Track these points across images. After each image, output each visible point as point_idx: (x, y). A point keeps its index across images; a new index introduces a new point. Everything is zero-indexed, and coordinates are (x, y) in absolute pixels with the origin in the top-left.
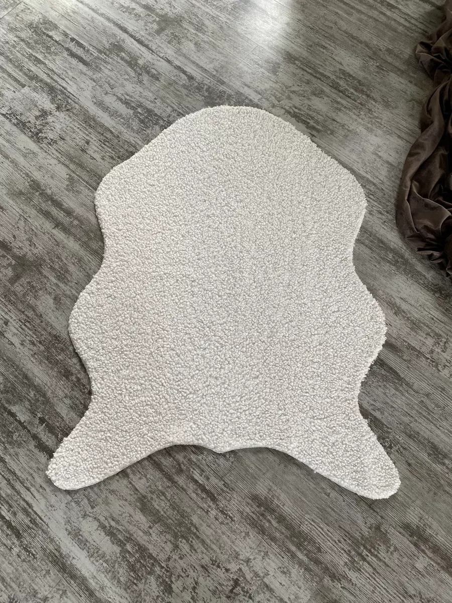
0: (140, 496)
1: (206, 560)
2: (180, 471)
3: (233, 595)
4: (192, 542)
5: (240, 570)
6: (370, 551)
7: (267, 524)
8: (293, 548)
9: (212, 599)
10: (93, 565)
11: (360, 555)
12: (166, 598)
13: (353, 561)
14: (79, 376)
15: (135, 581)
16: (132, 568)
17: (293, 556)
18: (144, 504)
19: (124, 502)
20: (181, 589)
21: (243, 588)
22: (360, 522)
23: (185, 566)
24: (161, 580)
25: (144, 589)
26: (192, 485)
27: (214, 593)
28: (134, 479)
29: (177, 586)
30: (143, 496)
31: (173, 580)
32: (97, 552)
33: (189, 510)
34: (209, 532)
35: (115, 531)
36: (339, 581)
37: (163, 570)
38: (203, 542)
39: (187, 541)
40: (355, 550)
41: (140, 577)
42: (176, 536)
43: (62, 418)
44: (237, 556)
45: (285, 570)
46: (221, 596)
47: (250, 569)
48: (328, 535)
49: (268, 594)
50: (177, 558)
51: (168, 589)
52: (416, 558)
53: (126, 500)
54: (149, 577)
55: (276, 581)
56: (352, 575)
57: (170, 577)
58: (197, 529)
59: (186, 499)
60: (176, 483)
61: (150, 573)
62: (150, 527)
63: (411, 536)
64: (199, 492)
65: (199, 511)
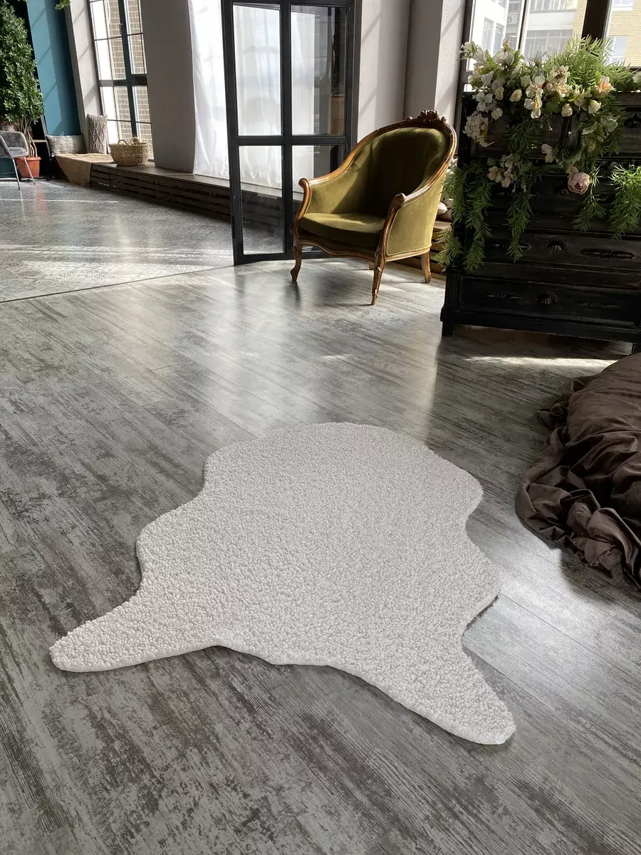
0: (156, 693)
1: (219, 778)
2: (217, 675)
3: (245, 829)
4: (206, 753)
5: (265, 798)
6: (466, 808)
7: (318, 750)
8: (350, 785)
9: (213, 830)
10: (59, 757)
11: (450, 809)
12: (144, 816)
13: (438, 817)
14: (130, 576)
15: (108, 787)
16: (111, 770)
17: (348, 794)
18: (156, 702)
19: (131, 696)
20: (171, 807)
21: (263, 823)
22: (454, 770)
23: (186, 780)
24: (146, 792)
25: (117, 799)
26: (226, 692)
27: (218, 822)
28: (154, 675)
29: (165, 803)
30: (159, 693)
31: (164, 794)
32: (72, 744)
33: (214, 718)
34: (233, 745)
35: (105, 725)
36: (414, 838)
37: (154, 780)
38: (222, 756)
39: (200, 751)
40: (442, 802)
41: (117, 783)
42: (186, 743)
44: (265, 780)
45: (333, 810)
46: (228, 827)
47: (279, 800)
48: (404, 777)
49: (299, 838)
50: (178, 768)
51: (152, 805)
52: (538, 829)
53: (135, 694)
54: (130, 784)
55: (315, 822)
56: (434, 834)
57: (160, 791)
58: (217, 739)
59: (214, 706)
60: (207, 686)
61: (132, 781)
62: (155, 728)
63: (530, 799)
64: (235, 700)
65: (227, 721)
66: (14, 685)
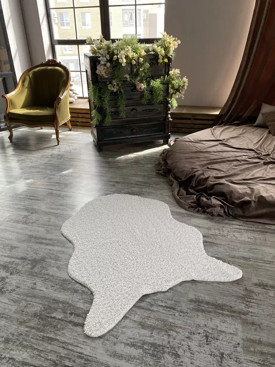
0: (139, 323)
1: (187, 334)
2: (152, 305)
3: (209, 343)
4: (175, 330)
5: (204, 330)
6: (250, 299)
7: (203, 308)
8: (221, 311)
9: (201, 349)
10: (132, 364)
11: (248, 301)
12: (178, 360)
13: (247, 305)
14: (82, 290)
15: (158, 361)
16: (153, 355)
17: (223, 314)
18: (143, 325)
19: (132, 329)
20: (183, 352)
21: (211, 337)
22: (239, 291)
23: (178, 341)
24: (171, 353)
25: (165, 362)
26: (160, 308)
27: (200, 346)
28: (132, 318)
29: (180, 352)
31: (177, 350)
32: (131, 357)
33: (166, 318)
34: (180, 322)
35: (135, 343)
36: (247, 314)
37: (169, 348)
38: (181, 327)
39: (173, 330)
40: (244, 301)
41: (160, 358)
42: (166, 331)
43: (82, 308)
44: (199, 326)
45: (223, 321)
46: (204, 345)
47: (208, 328)
48: (230, 300)
49: (224, 334)
50: (172, 340)
51: (177, 356)
52: (268, 293)
53: (133, 328)
54: (164, 355)
55: (223, 327)
56: (250, 310)
57: (175, 350)
58: (174, 323)
59: (161, 314)
60: (153, 310)
61: (163, 353)
62: (151, 333)
63: (260, 287)
64: (165, 309)
65: (170, 316)
66: (85, 354)
